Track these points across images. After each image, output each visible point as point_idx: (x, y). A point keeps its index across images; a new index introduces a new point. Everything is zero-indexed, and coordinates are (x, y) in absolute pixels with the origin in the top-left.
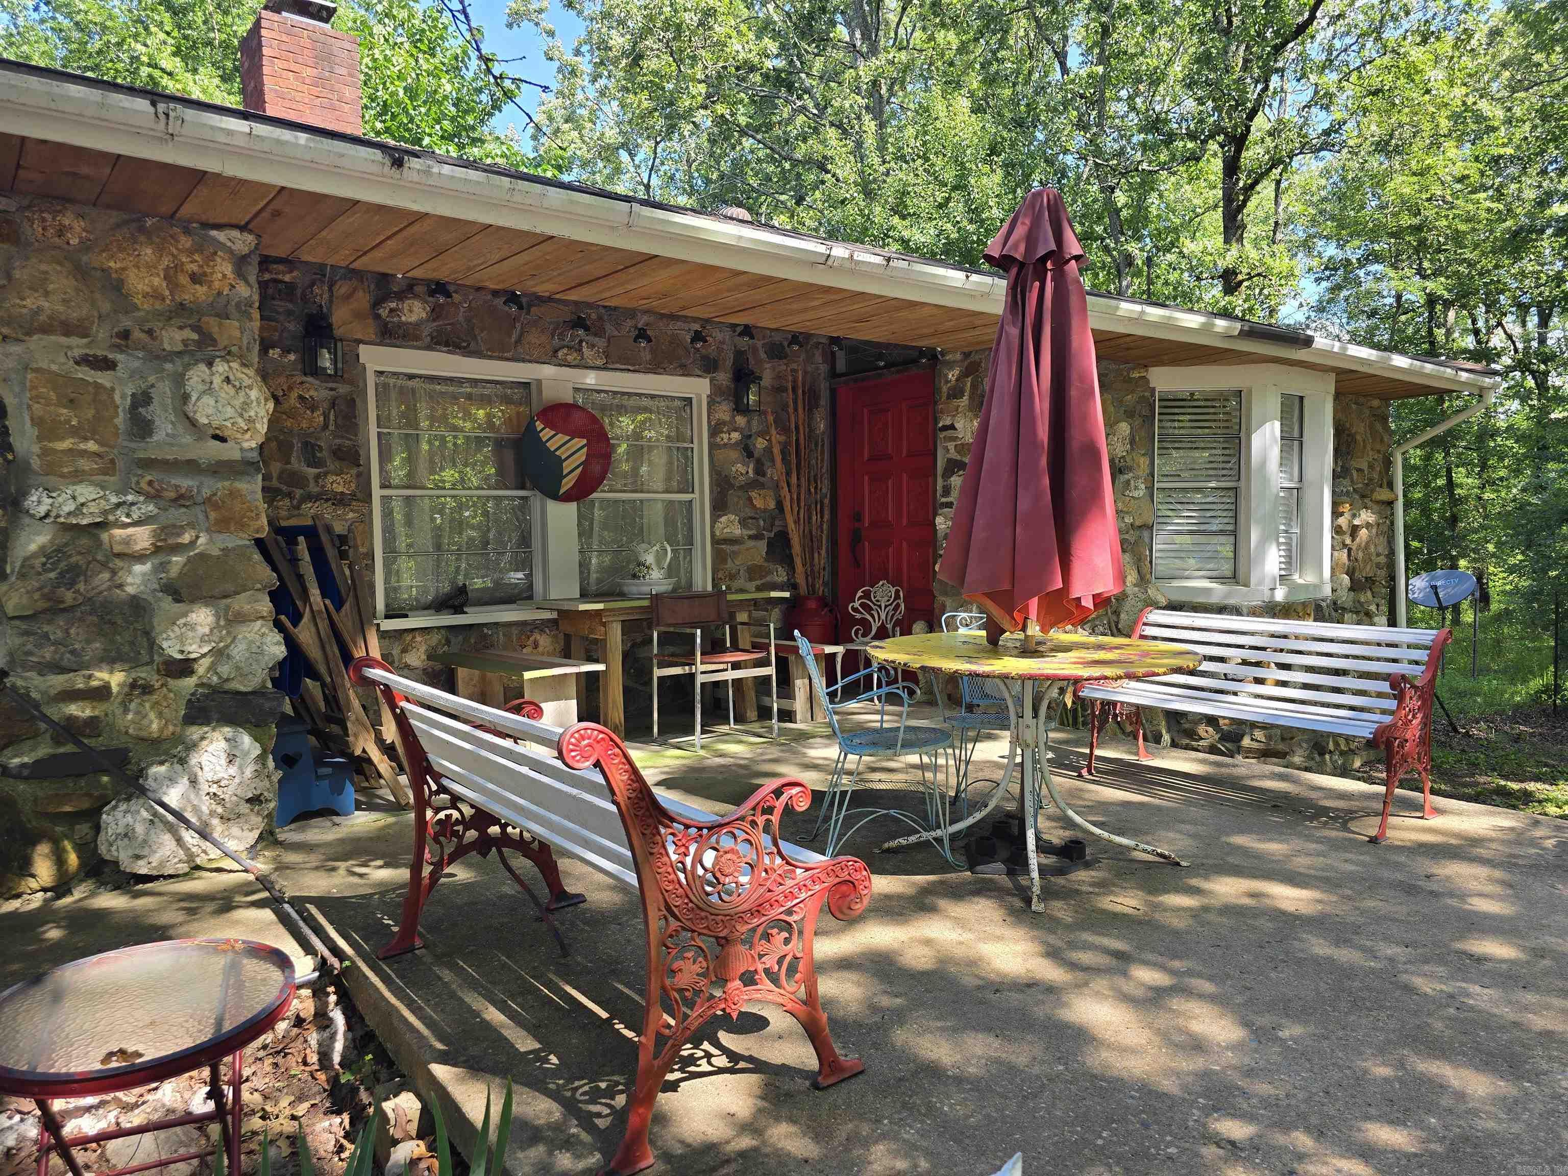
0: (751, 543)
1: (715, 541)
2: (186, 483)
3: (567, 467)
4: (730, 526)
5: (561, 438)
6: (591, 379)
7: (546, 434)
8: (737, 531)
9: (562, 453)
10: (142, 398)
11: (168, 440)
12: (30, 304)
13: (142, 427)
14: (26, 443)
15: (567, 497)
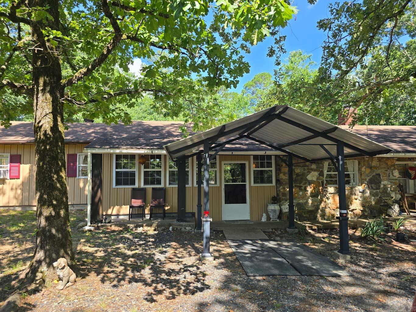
2: (392, 181)
10: (389, 173)
11: (391, 177)
12: (382, 166)
13: (389, 176)
14: (382, 178)
15: (412, 179)
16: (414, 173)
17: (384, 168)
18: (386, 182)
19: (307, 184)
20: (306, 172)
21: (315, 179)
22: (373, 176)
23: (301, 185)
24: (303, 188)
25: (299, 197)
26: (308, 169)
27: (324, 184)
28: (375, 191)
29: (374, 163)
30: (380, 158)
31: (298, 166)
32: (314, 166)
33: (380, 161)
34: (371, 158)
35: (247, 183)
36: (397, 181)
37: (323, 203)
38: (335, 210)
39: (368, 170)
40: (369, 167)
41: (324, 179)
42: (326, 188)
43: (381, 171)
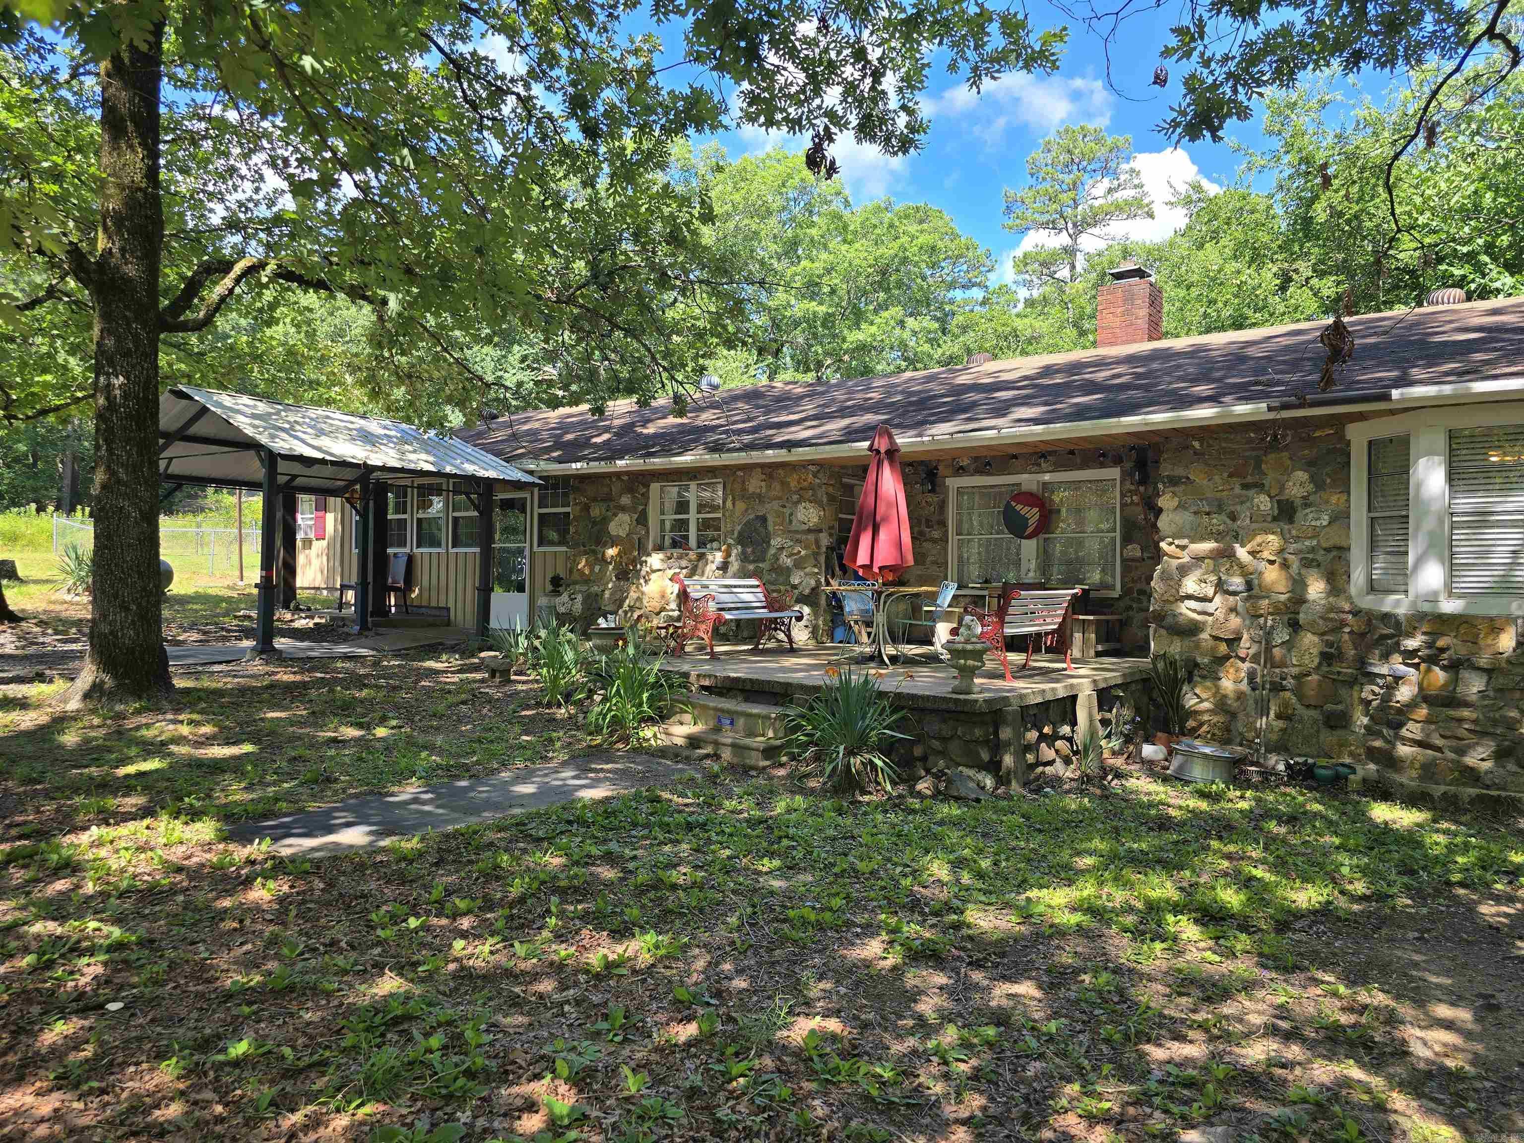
1: (1123, 560)
2: (798, 536)
3: (1030, 522)
4: (1132, 550)
5: (1027, 509)
6: (1047, 477)
7: (1019, 507)
8: (1138, 554)
9: (1028, 516)
10: (791, 515)
11: (795, 526)
12: (773, 493)
13: (791, 521)
14: (771, 528)
15: (1029, 537)
16: (1037, 516)
17: (780, 498)
18: (779, 539)
19: (610, 544)
20: (609, 514)
21: (623, 532)
22: (749, 522)
23: (599, 548)
24: (600, 556)
25: (594, 577)
26: (614, 507)
27: (650, 547)
28: (751, 567)
29: (755, 484)
30: (770, 470)
31: (595, 499)
32: (625, 500)
33: (771, 476)
34: (748, 468)
35: (527, 545)
36: (811, 537)
37: (633, 595)
38: (658, 614)
39: (741, 506)
40: (743, 497)
41: (648, 532)
42: (649, 555)
43: (770, 509)
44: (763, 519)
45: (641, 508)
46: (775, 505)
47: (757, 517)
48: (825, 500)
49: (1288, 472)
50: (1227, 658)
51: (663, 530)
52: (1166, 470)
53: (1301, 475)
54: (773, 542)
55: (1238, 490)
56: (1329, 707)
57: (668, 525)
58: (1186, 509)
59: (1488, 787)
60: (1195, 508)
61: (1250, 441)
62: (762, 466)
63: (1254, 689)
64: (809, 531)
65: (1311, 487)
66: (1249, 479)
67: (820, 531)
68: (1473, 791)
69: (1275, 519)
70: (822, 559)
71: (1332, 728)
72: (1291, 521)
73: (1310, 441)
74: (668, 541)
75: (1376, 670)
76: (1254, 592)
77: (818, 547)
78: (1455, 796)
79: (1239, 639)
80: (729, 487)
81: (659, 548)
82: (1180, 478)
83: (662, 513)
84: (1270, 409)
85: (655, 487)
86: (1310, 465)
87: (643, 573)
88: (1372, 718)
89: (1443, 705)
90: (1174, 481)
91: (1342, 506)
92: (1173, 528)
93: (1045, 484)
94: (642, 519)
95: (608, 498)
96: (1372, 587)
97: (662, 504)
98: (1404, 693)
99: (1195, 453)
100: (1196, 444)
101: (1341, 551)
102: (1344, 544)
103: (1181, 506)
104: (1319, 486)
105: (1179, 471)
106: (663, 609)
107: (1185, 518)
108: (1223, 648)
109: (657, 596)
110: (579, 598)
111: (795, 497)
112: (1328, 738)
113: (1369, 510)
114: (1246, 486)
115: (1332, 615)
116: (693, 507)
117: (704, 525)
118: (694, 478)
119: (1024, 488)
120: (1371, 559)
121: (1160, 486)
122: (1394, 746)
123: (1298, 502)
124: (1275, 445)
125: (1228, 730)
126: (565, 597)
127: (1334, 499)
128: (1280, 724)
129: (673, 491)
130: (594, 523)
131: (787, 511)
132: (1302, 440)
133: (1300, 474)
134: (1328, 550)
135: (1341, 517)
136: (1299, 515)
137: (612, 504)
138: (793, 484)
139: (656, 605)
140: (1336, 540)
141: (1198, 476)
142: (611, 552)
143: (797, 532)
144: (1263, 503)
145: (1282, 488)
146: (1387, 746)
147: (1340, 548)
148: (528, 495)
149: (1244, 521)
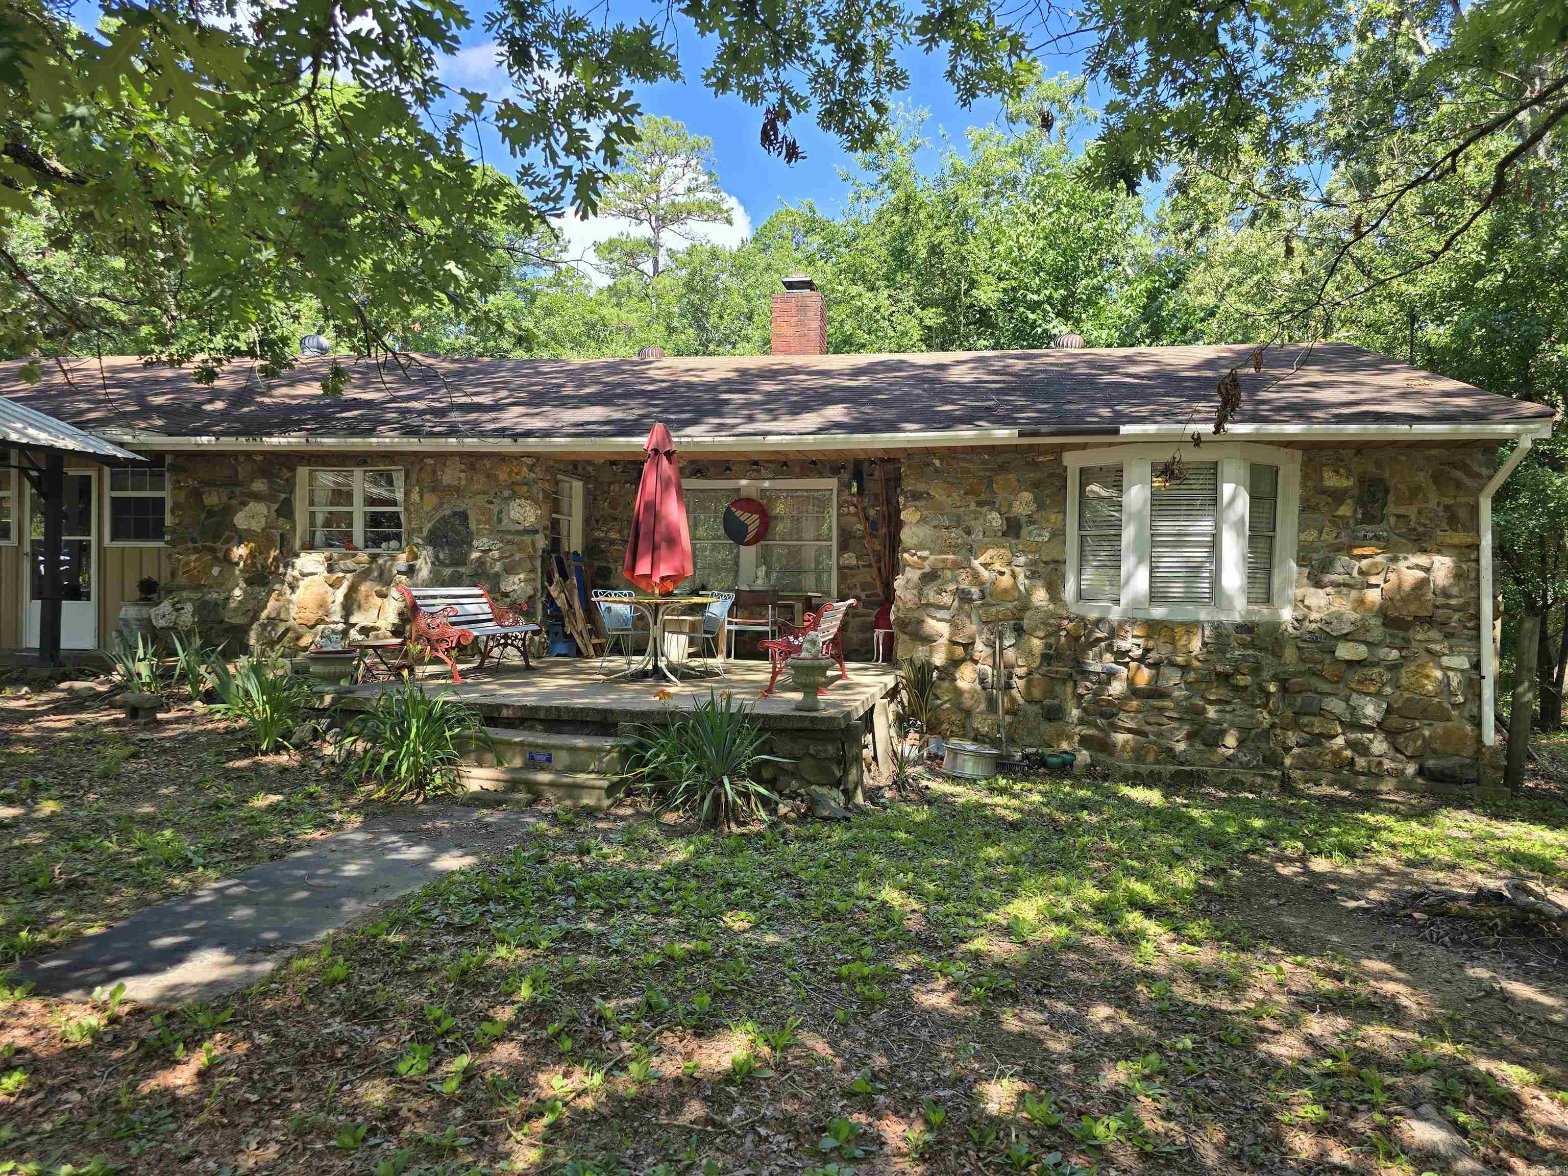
0: (863, 570)
1: (840, 568)
2: (510, 537)
3: (750, 528)
4: (850, 559)
5: (747, 515)
6: (766, 484)
7: (738, 513)
8: (854, 562)
9: (748, 522)
10: (500, 512)
11: (506, 524)
12: (476, 487)
13: (500, 520)
14: (473, 526)
15: (748, 544)
16: (757, 523)
17: (484, 493)
18: (485, 540)
19: (236, 540)
20: (234, 502)
21: (256, 526)
22: (443, 519)
23: (218, 545)
24: (220, 555)
25: (210, 581)
26: (242, 493)
27: (298, 544)
28: (448, 571)
29: (450, 476)
30: (471, 460)
31: (212, 484)
32: (259, 486)
33: (472, 467)
34: (442, 457)
35: (93, 538)
36: (527, 539)
37: (272, 604)
38: (312, 627)
39: (431, 500)
40: (433, 490)
41: (294, 528)
42: (297, 556)
43: (472, 505)
44: (463, 516)
45: (283, 496)
46: (480, 500)
47: (455, 514)
48: (541, 496)
49: (1015, 492)
50: (963, 661)
51: (312, 523)
52: (908, 485)
53: (1027, 496)
54: (475, 543)
55: (973, 506)
56: (1048, 702)
57: (320, 519)
58: (926, 523)
59: (1182, 764)
60: (935, 523)
61: (984, 463)
62: (461, 454)
63: (984, 689)
64: (526, 532)
65: (1034, 507)
66: (983, 497)
67: (536, 532)
68: (1172, 768)
69: (1004, 534)
70: (538, 563)
71: (1050, 720)
72: (1018, 536)
73: (1035, 465)
74: (319, 537)
75: (1091, 669)
76: (989, 599)
77: (535, 550)
78: (1159, 773)
79: (973, 643)
80: (414, 477)
81: (310, 547)
82: (922, 493)
83: (312, 503)
84: (1021, 435)
85: (303, 472)
86: (1035, 486)
87: (288, 578)
88: (1085, 710)
89: (1149, 697)
90: (916, 496)
91: (1059, 526)
92: (915, 541)
93: (763, 491)
94: (286, 511)
95: (232, 482)
96: (1080, 596)
97: (312, 492)
98: (1117, 688)
99: (936, 471)
100: (937, 462)
101: (1057, 564)
102: (1060, 558)
103: (923, 520)
104: (1041, 506)
105: (921, 487)
106: (320, 621)
107: (924, 532)
108: (959, 651)
109: (311, 605)
110: (189, 607)
111: (507, 493)
112: (1048, 729)
113: (1080, 529)
114: (980, 504)
115: (1052, 621)
116: (358, 499)
117: (374, 520)
118: (364, 463)
119: (744, 494)
120: (1080, 572)
121: (901, 500)
122: (1108, 735)
123: (1023, 520)
124: (1003, 468)
125: (964, 727)
126: (166, 606)
127: (1053, 517)
128: (1008, 719)
129: (327, 479)
130: (210, 513)
131: (495, 508)
132: (1027, 463)
133: (1026, 494)
134: (1046, 563)
135: (1059, 534)
136: (1024, 532)
137: (237, 490)
138: (502, 477)
139: (311, 616)
140: (1055, 555)
141: (938, 492)
142: (240, 552)
143: (509, 532)
144: (995, 520)
145: (1010, 506)
146: (1101, 735)
147: (1056, 562)
148: (93, 474)
149: (978, 535)
